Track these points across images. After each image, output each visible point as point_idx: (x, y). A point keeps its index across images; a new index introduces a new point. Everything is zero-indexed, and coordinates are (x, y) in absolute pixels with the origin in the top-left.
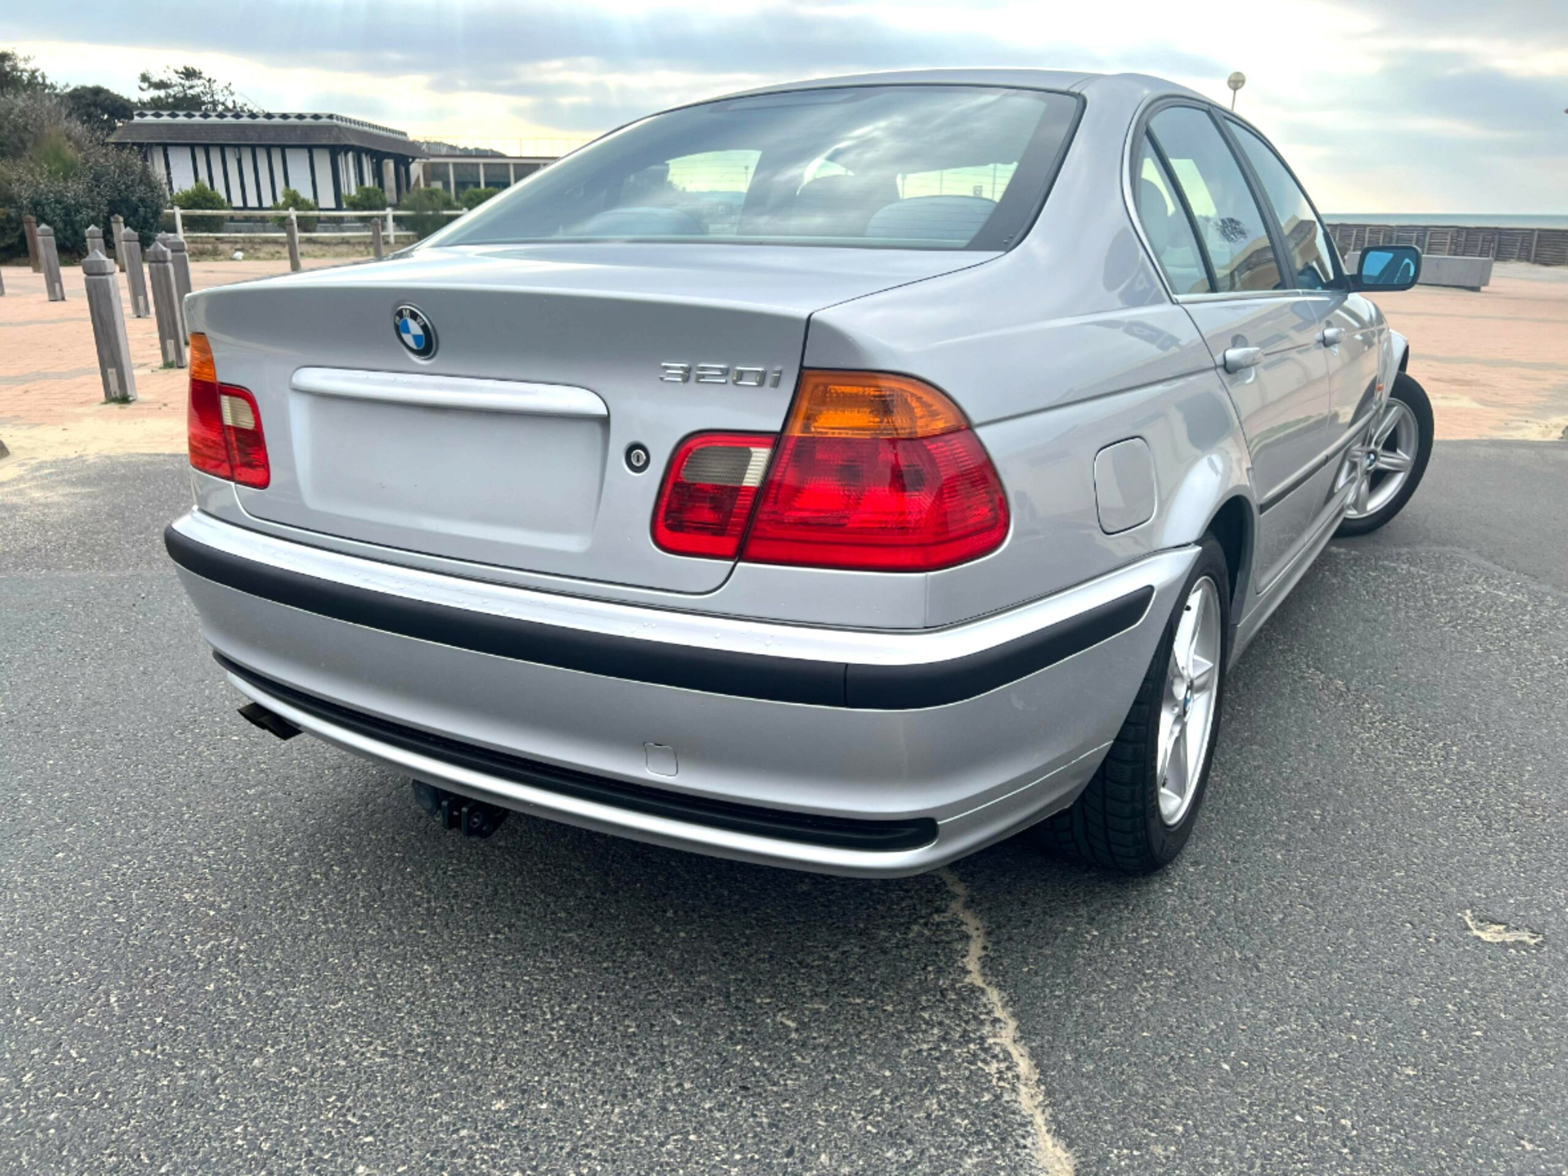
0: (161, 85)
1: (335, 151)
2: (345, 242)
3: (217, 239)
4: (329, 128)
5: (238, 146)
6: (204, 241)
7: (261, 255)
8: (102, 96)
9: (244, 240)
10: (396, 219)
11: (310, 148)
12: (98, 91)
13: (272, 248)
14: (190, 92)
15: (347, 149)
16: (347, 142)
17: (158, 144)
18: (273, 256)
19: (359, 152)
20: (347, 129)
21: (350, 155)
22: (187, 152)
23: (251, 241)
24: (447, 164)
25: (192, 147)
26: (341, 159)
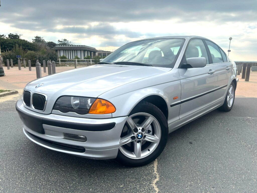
0: (61, 42)
1: (84, 51)
2: (84, 64)
3: (65, 63)
4: (84, 47)
5: (70, 50)
6: (63, 64)
7: (71, 66)
8: (52, 43)
9: (69, 64)
10: (92, 61)
11: (81, 50)
12: (52, 42)
13: (73, 65)
14: (65, 43)
15: (86, 50)
16: (86, 49)
17: (59, 50)
18: (73, 66)
19: (88, 51)
20: (86, 48)
21: (87, 51)
22: (63, 51)
23: (70, 64)
24: (101, 53)
25: (64, 50)
26: (85, 52)
